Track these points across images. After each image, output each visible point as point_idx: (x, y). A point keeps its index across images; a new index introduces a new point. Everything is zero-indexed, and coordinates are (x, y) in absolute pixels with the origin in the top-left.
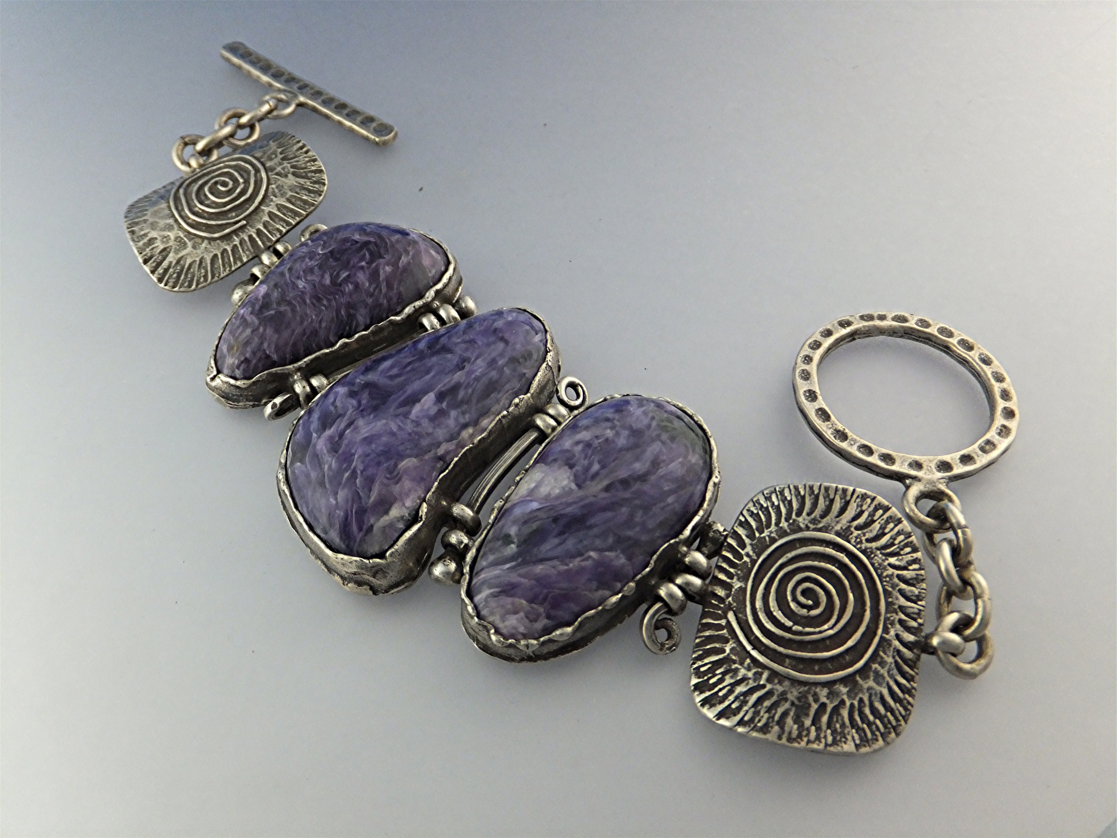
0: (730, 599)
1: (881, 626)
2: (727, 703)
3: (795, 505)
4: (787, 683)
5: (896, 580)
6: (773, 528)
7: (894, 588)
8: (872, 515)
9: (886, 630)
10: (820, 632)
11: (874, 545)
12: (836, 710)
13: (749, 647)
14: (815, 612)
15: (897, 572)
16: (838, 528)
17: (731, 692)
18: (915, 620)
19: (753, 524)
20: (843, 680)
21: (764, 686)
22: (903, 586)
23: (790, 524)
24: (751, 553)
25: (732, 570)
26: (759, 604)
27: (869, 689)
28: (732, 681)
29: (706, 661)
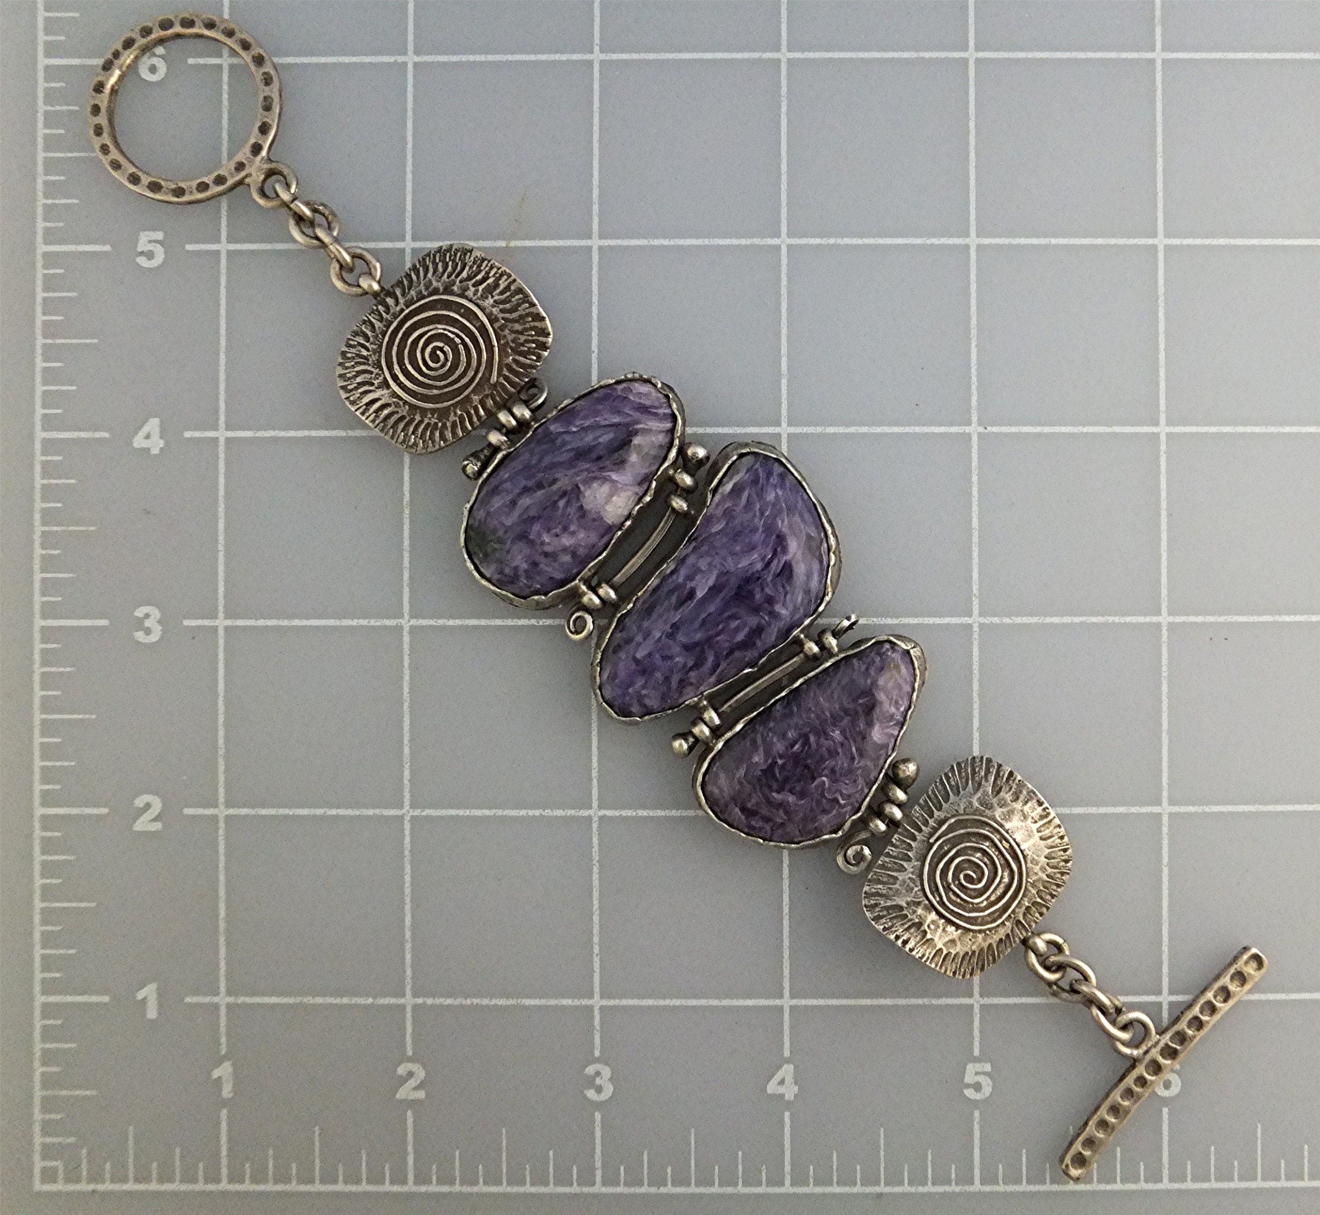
0: (486, 392)
1: (404, 314)
2: (532, 324)
3: (401, 426)
4: (487, 311)
5: (371, 340)
6: (426, 421)
7: (377, 336)
8: (356, 388)
9: (402, 310)
10: (445, 329)
11: (369, 368)
12: (469, 278)
13: (496, 349)
14: (440, 344)
15: (368, 344)
16: (385, 391)
17: (526, 330)
18: (377, 310)
19: (437, 434)
20: (452, 293)
21: (503, 318)
22: (370, 334)
23: (414, 415)
24: (452, 414)
25: (472, 412)
26: (471, 373)
27: (438, 281)
28: (520, 336)
29: (528, 362)
